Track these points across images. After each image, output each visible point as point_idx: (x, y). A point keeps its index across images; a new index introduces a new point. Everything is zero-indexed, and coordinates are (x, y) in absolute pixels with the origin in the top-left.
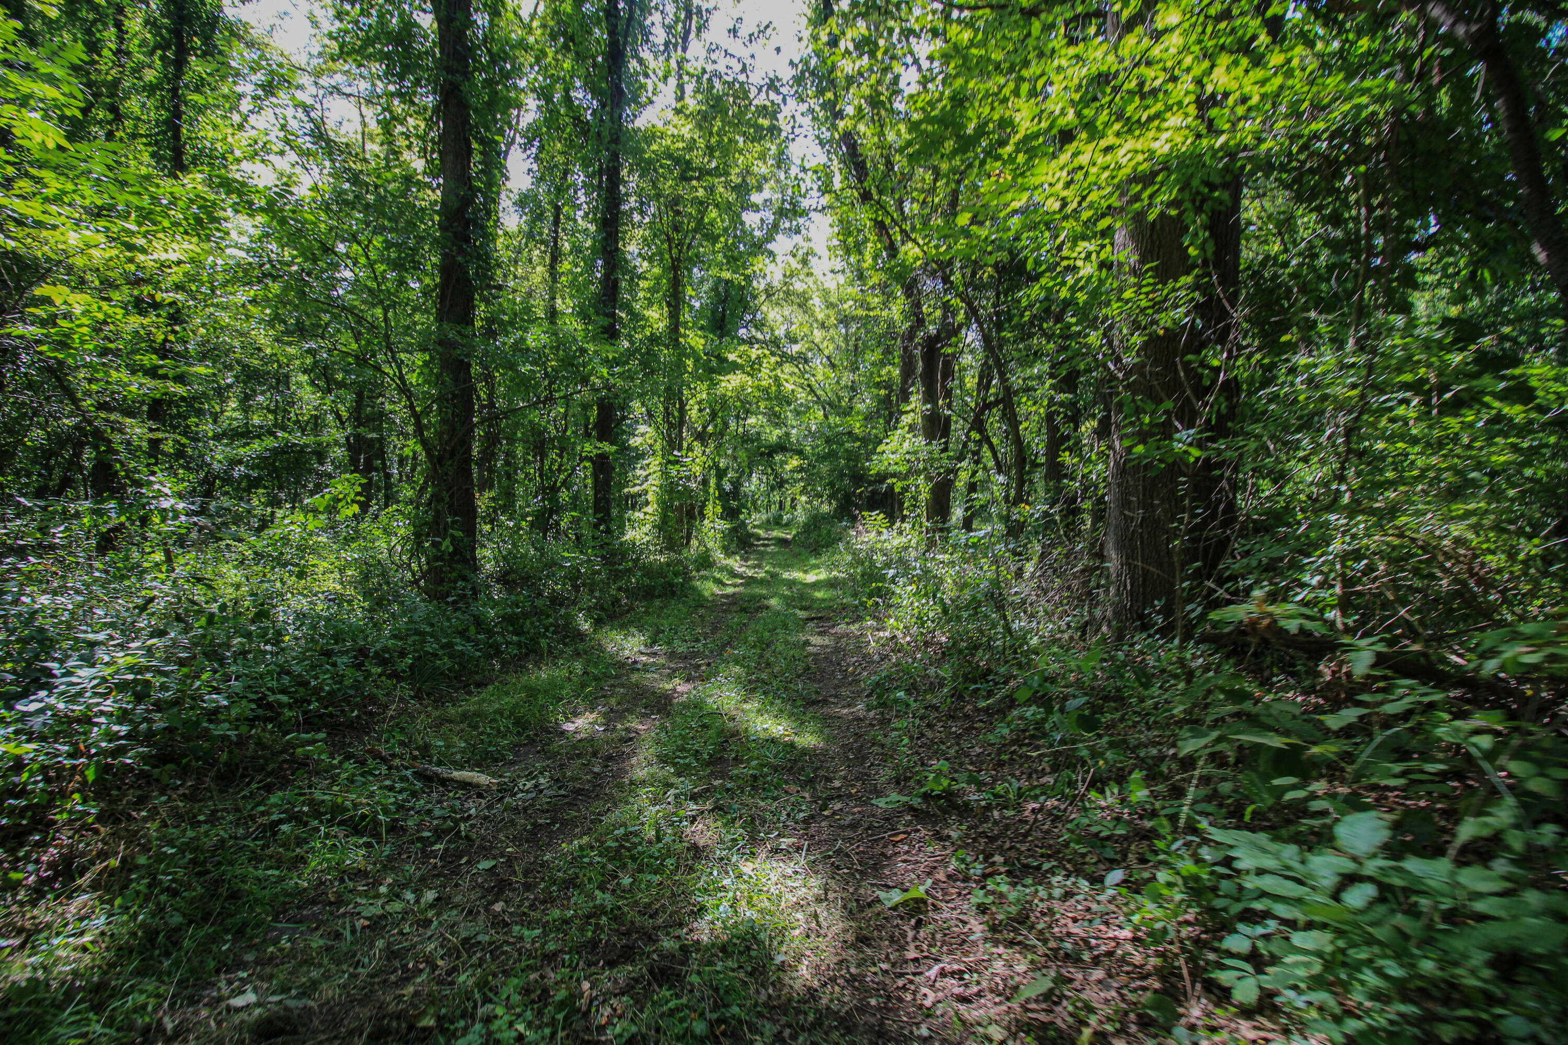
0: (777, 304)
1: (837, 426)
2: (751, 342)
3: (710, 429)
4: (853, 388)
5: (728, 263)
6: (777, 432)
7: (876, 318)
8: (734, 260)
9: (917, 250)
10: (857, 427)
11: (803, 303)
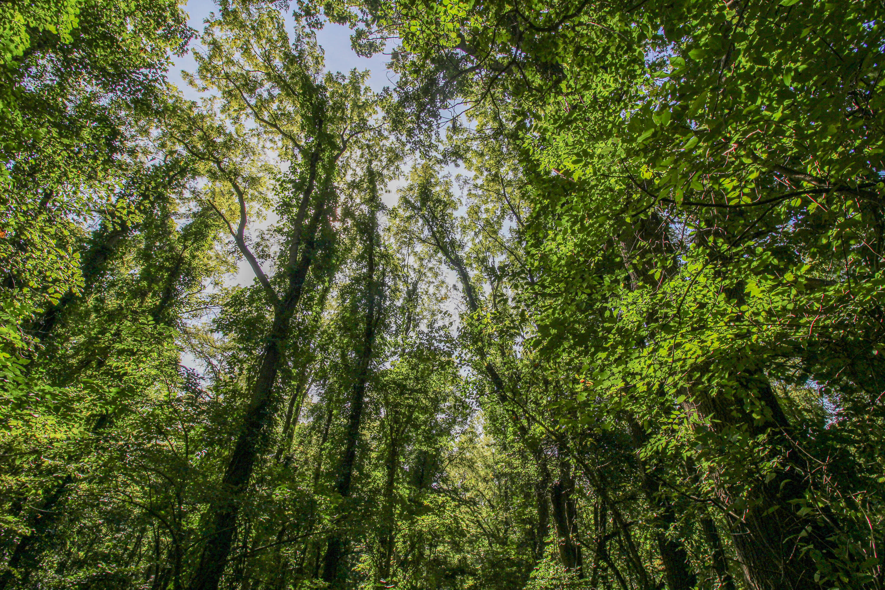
0: (456, 466)
1: (498, 553)
2: (439, 491)
3: (410, 558)
4: (507, 523)
5: (425, 441)
6: (458, 556)
7: (519, 474)
8: (429, 439)
9: (541, 428)
10: (513, 555)
11: (471, 466)
